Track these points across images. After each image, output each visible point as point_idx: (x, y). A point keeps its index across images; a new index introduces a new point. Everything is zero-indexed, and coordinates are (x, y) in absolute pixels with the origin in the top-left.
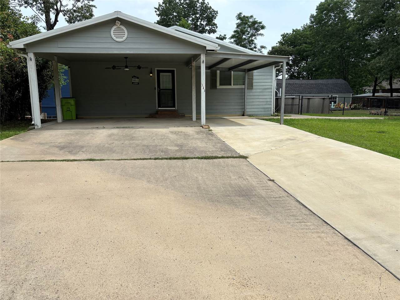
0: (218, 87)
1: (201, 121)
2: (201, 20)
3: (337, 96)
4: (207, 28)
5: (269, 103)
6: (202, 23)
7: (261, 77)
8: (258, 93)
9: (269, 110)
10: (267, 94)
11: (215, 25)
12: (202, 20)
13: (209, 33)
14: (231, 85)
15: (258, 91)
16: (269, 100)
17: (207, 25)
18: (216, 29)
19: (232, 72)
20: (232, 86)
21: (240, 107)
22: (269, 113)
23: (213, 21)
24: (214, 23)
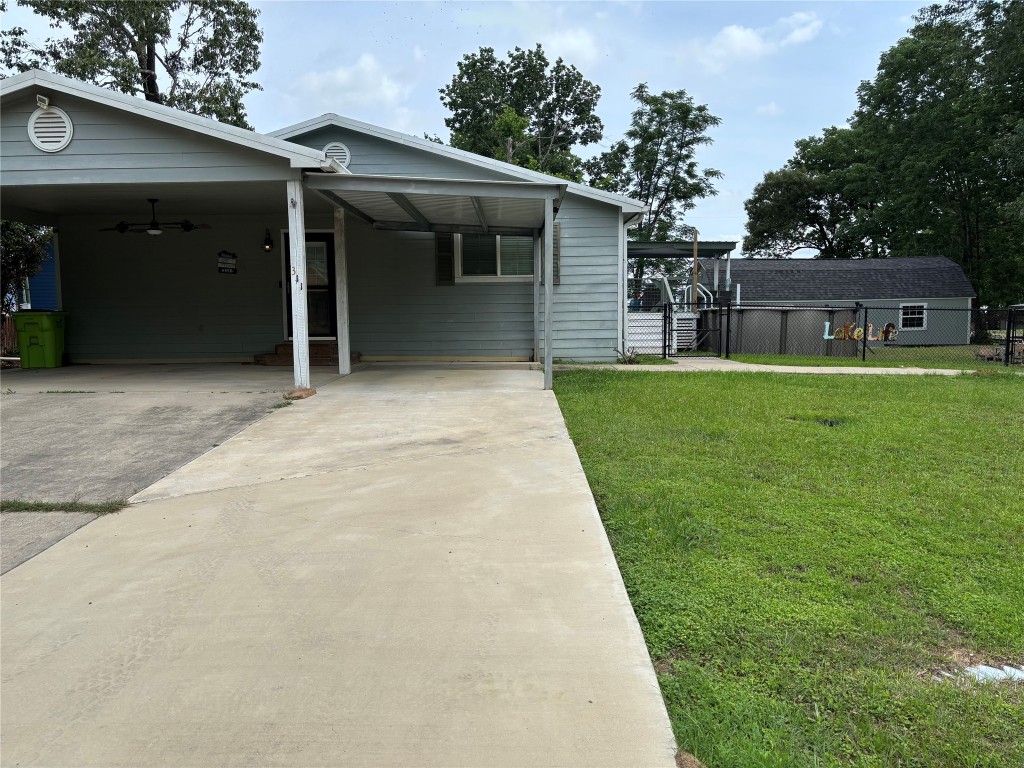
0: (457, 280)
1: (293, 379)
2: (562, 110)
3: (925, 305)
4: (578, 130)
5: (609, 325)
6: (564, 117)
7: (582, 251)
8: (575, 296)
9: (611, 344)
10: (604, 298)
11: (597, 120)
12: (562, 112)
13: (584, 142)
14: (495, 273)
15: (577, 289)
16: (608, 316)
17: (576, 122)
18: (602, 133)
19: (498, 237)
20: (500, 278)
21: (522, 336)
22: (611, 352)
23: (592, 113)
24: (593, 117)
